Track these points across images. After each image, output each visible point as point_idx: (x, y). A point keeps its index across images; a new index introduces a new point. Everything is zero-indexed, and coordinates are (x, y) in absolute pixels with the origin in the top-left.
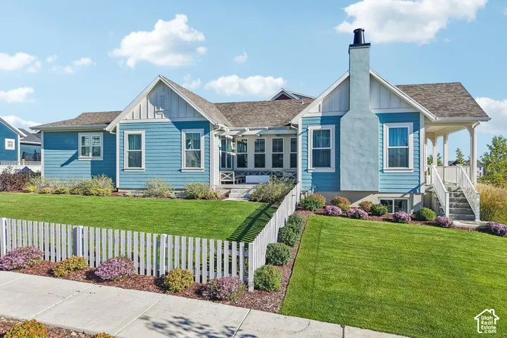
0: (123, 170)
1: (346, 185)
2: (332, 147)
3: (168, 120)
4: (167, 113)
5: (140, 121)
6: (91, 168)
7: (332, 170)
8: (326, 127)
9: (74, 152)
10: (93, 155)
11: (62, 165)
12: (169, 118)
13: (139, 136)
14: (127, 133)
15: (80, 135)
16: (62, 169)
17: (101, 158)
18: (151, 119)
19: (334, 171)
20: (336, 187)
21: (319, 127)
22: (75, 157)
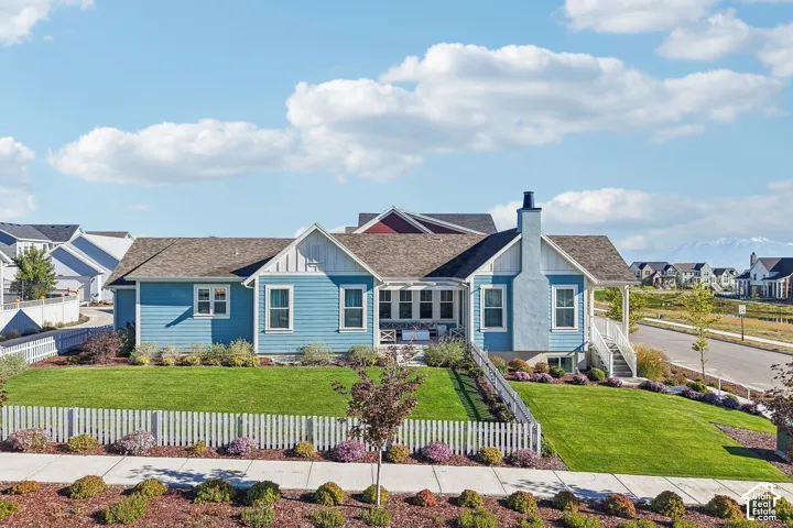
0: (264, 332)
1: (518, 346)
2: (504, 307)
3: (323, 274)
4: (322, 266)
5: (287, 274)
6: (212, 328)
7: (503, 329)
8: (498, 287)
9: (186, 309)
10: (216, 312)
11: (168, 326)
12: (325, 272)
13: (286, 292)
14: (269, 287)
15: (197, 288)
16: (168, 329)
17: (227, 316)
18: (301, 272)
19: (506, 331)
20: (510, 348)
21: (490, 286)
22: (189, 314)
